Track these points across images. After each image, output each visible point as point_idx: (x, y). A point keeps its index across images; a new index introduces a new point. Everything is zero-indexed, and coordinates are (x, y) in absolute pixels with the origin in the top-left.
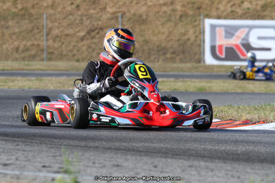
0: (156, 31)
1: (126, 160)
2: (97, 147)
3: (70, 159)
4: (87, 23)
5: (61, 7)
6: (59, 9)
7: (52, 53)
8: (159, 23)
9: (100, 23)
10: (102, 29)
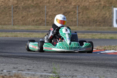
0: (93, 13)
1: (80, 68)
2: (67, 62)
3: (56, 67)
4: (63, 9)
5: (52, 3)
7: (48, 22)
8: (94, 10)
9: (69, 10)
10: (69, 12)
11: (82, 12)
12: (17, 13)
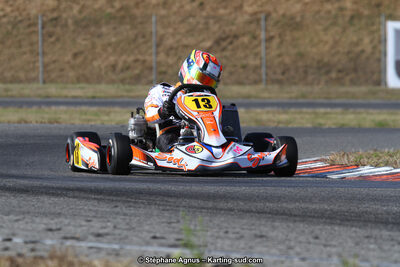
0: (316, 40)
1: (274, 228)
2: (231, 210)
3: (192, 227)
4: (215, 28)
5: (178, 5)
6: (175, 9)
7: (165, 73)
8: (320, 28)
9: (234, 28)
10: (236, 37)
11: (280, 35)
12: (58, 39)
